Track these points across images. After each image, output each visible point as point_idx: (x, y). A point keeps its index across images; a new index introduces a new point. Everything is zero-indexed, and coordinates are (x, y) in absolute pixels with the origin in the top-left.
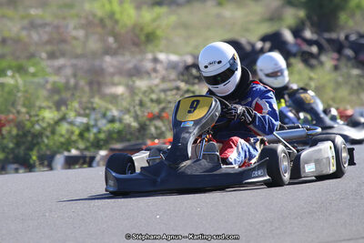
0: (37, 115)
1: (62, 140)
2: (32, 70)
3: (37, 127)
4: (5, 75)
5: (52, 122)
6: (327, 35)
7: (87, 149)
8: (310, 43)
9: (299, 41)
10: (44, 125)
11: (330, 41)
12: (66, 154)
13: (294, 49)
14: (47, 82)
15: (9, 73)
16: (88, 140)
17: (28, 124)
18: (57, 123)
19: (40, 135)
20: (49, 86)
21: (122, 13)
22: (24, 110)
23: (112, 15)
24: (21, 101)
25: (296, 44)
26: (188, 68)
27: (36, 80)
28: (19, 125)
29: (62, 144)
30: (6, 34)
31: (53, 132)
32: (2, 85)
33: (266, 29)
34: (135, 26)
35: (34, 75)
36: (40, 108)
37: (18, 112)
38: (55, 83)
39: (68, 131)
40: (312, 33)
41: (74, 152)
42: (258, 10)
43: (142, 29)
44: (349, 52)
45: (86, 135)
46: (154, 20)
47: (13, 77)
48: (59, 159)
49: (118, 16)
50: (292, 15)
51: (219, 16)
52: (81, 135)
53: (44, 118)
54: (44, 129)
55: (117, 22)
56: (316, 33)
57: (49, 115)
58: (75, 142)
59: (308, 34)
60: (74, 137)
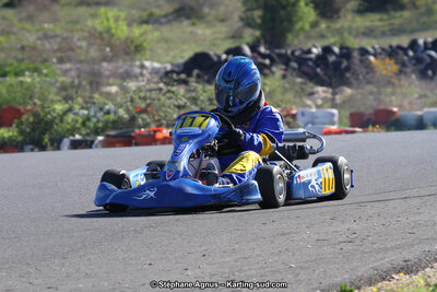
0: (49, 107)
1: (68, 127)
2: (45, 71)
3: (49, 116)
4: (24, 76)
5: (61, 113)
6: (277, 51)
7: (88, 135)
8: (264, 56)
9: (255, 55)
10: (55, 115)
11: (280, 55)
12: (71, 138)
14: (56, 81)
15: (27, 73)
16: (89, 128)
17: (42, 114)
18: (65, 113)
19: (52, 121)
20: (58, 85)
21: (116, 29)
22: (39, 102)
23: (108, 30)
24: (37, 95)
25: (253, 57)
26: (167, 73)
27: (48, 79)
28: (36, 115)
29: (68, 130)
30: (25, 43)
31: (61, 121)
32: (21, 82)
33: (229, 44)
34: (127, 38)
35: (46, 75)
36: (52, 101)
37: (35, 104)
38: (63, 82)
39: (73, 120)
40: (266, 49)
41: (78, 137)
42: (223, 29)
43: (132, 42)
44: (294, 65)
45: (88, 123)
46: (142, 35)
47: (30, 76)
48: (66, 142)
49: (113, 31)
50: (250, 34)
51: (192, 33)
52: (84, 124)
53: (54, 110)
54: (55, 118)
55: (113, 35)
57: (59, 107)
58: (79, 129)
59: (262, 49)
60: (78, 125)
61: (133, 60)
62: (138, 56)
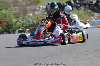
0: (11, 20)
1: (18, 26)
2: (9, 9)
3: (11, 23)
5: (15, 22)
6: (82, 2)
7: (24, 29)
8: (78, 4)
9: (75, 3)
10: (13, 22)
11: (83, 3)
12: (19, 30)
13: (74, 5)
14: (13, 12)
15: (4, 10)
16: (24, 26)
17: (9, 22)
18: (16, 22)
19: (12, 25)
20: (13, 13)
22: (8, 19)
24: (7, 17)
25: (75, 4)
27: (10, 12)
28: (7, 23)
29: (18, 27)
31: (15, 24)
32: (2, 13)
35: (10, 10)
36: (12, 18)
37: (7, 19)
38: (15, 13)
39: (19, 24)
41: (21, 29)
44: (87, 6)
45: (24, 25)
47: (5, 11)
48: (17, 31)
52: (22, 25)
54: (13, 24)
56: (79, 1)
57: (14, 20)
58: (21, 27)
59: (77, 2)
60: (21, 26)
61: (36, 5)
62: (38, 4)
